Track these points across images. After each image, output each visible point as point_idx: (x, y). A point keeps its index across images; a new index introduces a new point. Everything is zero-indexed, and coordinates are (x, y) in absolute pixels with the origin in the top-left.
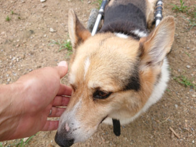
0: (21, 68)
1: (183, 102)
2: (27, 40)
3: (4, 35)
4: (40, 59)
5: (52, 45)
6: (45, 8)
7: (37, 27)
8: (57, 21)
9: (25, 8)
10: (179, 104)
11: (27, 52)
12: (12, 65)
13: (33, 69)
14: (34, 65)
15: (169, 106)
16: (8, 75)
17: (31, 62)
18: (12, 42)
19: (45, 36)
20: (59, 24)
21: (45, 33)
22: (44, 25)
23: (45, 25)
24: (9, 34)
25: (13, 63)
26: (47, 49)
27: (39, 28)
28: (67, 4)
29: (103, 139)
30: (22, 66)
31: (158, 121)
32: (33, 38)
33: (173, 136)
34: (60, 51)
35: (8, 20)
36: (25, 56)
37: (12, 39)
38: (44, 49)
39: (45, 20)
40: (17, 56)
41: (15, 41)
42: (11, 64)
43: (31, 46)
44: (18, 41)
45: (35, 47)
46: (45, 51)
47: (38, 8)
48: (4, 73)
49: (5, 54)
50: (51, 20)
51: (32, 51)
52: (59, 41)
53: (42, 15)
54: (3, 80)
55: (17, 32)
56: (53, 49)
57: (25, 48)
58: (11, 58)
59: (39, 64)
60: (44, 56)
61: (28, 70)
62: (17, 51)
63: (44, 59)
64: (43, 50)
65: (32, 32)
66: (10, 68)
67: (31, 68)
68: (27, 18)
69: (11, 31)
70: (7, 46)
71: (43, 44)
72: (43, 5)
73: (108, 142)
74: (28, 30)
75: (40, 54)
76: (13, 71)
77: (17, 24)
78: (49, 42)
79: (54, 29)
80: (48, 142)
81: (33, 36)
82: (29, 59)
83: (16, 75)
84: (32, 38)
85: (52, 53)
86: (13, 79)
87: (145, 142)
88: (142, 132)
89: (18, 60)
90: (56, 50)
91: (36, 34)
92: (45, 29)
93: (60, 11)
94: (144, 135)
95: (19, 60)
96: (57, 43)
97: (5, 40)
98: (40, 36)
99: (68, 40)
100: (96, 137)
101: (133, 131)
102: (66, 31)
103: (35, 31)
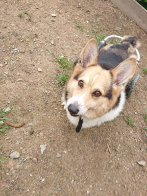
0: (19, 60)
1: (122, 133)
2: (30, 40)
3: (13, 26)
4: (36, 59)
5: (49, 54)
6: (53, 22)
7: (42, 35)
8: (58, 37)
9: (37, 13)
10: (119, 133)
11: (28, 49)
12: (12, 54)
14: (30, 62)
15: (112, 132)
16: (6, 59)
17: (28, 59)
18: (18, 35)
19: (46, 44)
20: (59, 40)
21: (46, 42)
22: (47, 35)
23: (49, 36)
24: (17, 28)
26: (43, 55)
28: (71, 28)
29: (61, 133)
30: (20, 58)
31: (102, 137)
33: (107, 150)
35: (20, 17)
36: (25, 51)
37: (18, 33)
39: (50, 31)
40: (19, 48)
41: (20, 36)
42: (12, 52)
43: (32, 46)
44: (23, 37)
45: (35, 48)
47: (47, 19)
48: (3, 56)
49: (10, 42)
50: (54, 34)
51: (32, 51)
52: (55, 53)
53: (49, 27)
54: (2, 62)
55: (24, 30)
56: (48, 57)
57: (27, 46)
58: (13, 47)
59: (34, 63)
61: (24, 63)
63: (39, 61)
64: (40, 54)
65: (36, 36)
66: (10, 55)
67: (27, 63)
68: (36, 23)
69: (20, 26)
70: (13, 37)
71: (42, 50)
72: (52, 19)
73: (64, 136)
74: (34, 33)
75: (37, 56)
76: (12, 58)
77: (26, 23)
78: (47, 50)
79: (54, 42)
80: (22, 119)
82: (27, 55)
83: (13, 62)
84: (35, 40)
85: (46, 60)
86: (10, 64)
87: (88, 146)
88: (89, 139)
90: (50, 59)
91: (39, 39)
92: (47, 39)
93: (63, 31)
94: (88, 142)
95: (19, 52)
96: (53, 54)
97: (12, 31)
98: (41, 42)
99: (62, 56)
100: (57, 130)
101: (83, 136)
102: (63, 49)
103: (39, 37)
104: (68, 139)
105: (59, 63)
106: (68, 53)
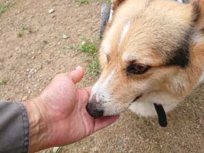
0: (41, 79)
2: (41, 51)
3: (18, 50)
4: (58, 66)
5: (68, 50)
6: (54, 18)
7: (50, 37)
8: (68, 27)
9: (35, 22)
11: (44, 62)
12: (31, 77)
13: (52, 77)
14: (53, 73)
16: (27, 88)
17: (50, 71)
18: (27, 55)
19: (59, 43)
20: (71, 30)
21: (59, 41)
22: (56, 34)
23: (58, 34)
24: (22, 48)
25: (31, 75)
27: (52, 38)
28: (76, 10)
29: (141, 137)
30: (40, 76)
32: (48, 48)
34: (76, 55)
35: (20, 36)
36: (42, 66)
37: (26, 52)
38: (60, 56)
39: (56, 28)
40: (35, 67)
41: (30, 54)
42: (29, 76)
43: (47, 56)
44: (33, 53)
45: (51, 56)
46: (62, 57)
47: (48, 19)
48: (23, 87)
49: (22, 68)
50: (63, 27)
51: (49, 60)
52: (74, 45)
53: (53, 25)
54: (24, 94)
55: (30, 45)
56: (69, 55)
57: (41, 58)
58: (28, 70)
59: (57, 71)
60: (61, 63)
61: (47, 79)
62: (34, 63)
63: (62, 66)
64: (59, 58)
65: (46, 42)
66: (29, 80)
67: (50, 77)
68: (38, 30)
69: (24, 45)
70: (23, 60)
71: (59, 52)
72: (52, 15)
73: (147, 140)
74: (42, 41)
75: (58, 61)
76: (33, 83)
77: (29, 37)
78: (64, 48)
79: (67, 35)
80: (80, 149)
81: (48, 46)
82: (47, 68)
83: (36, 86)
84: (46, 48)
85: (69, 59)
86: (34, 90)
87: (191, 133)
88: (185, 123)
89: (35, 71)
90: (73, 55)
91: (50, 44)
92: (58, 37)
93: (70, 17)
94: (188, 126)
95: (37, 71)
96: (72, 48)
97: (19, 55)
98: (54, 45)
99: (83, 43)
100: (133, 136)
101: (174, 123)
102: (79, 35)
103: (48, 41)
104: (156, 140)
105: (84, 51)
106: (87, 36)
